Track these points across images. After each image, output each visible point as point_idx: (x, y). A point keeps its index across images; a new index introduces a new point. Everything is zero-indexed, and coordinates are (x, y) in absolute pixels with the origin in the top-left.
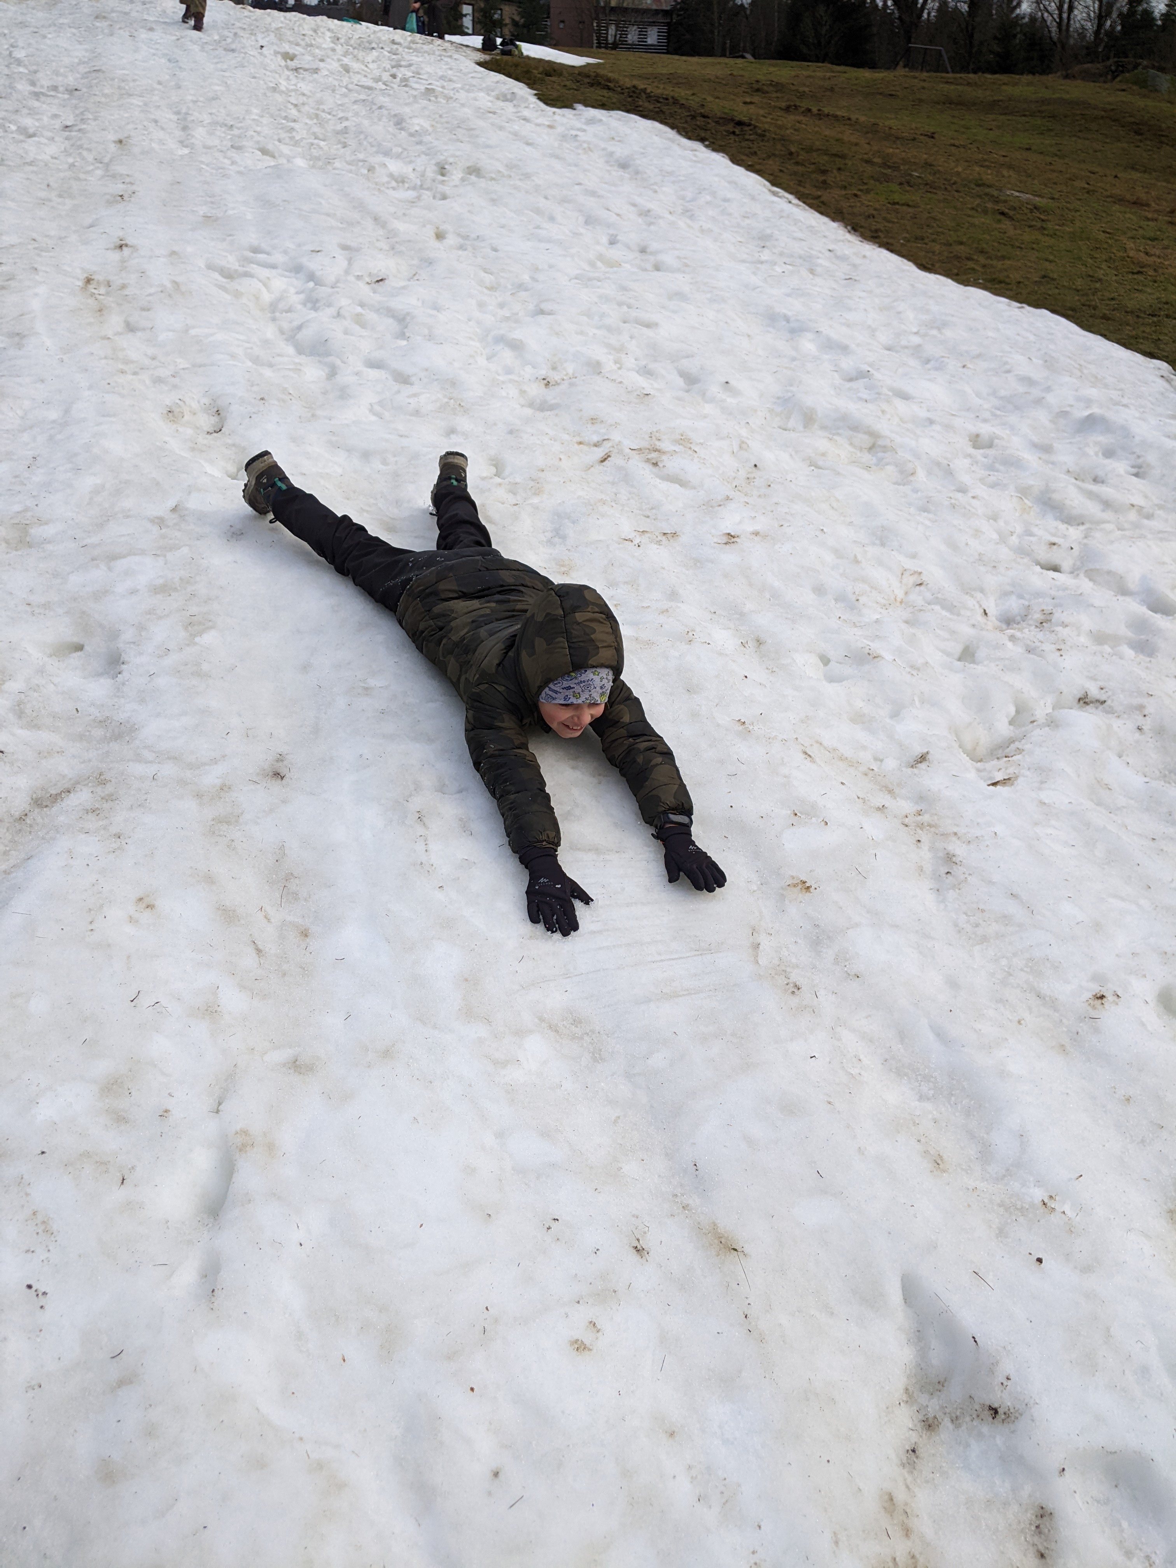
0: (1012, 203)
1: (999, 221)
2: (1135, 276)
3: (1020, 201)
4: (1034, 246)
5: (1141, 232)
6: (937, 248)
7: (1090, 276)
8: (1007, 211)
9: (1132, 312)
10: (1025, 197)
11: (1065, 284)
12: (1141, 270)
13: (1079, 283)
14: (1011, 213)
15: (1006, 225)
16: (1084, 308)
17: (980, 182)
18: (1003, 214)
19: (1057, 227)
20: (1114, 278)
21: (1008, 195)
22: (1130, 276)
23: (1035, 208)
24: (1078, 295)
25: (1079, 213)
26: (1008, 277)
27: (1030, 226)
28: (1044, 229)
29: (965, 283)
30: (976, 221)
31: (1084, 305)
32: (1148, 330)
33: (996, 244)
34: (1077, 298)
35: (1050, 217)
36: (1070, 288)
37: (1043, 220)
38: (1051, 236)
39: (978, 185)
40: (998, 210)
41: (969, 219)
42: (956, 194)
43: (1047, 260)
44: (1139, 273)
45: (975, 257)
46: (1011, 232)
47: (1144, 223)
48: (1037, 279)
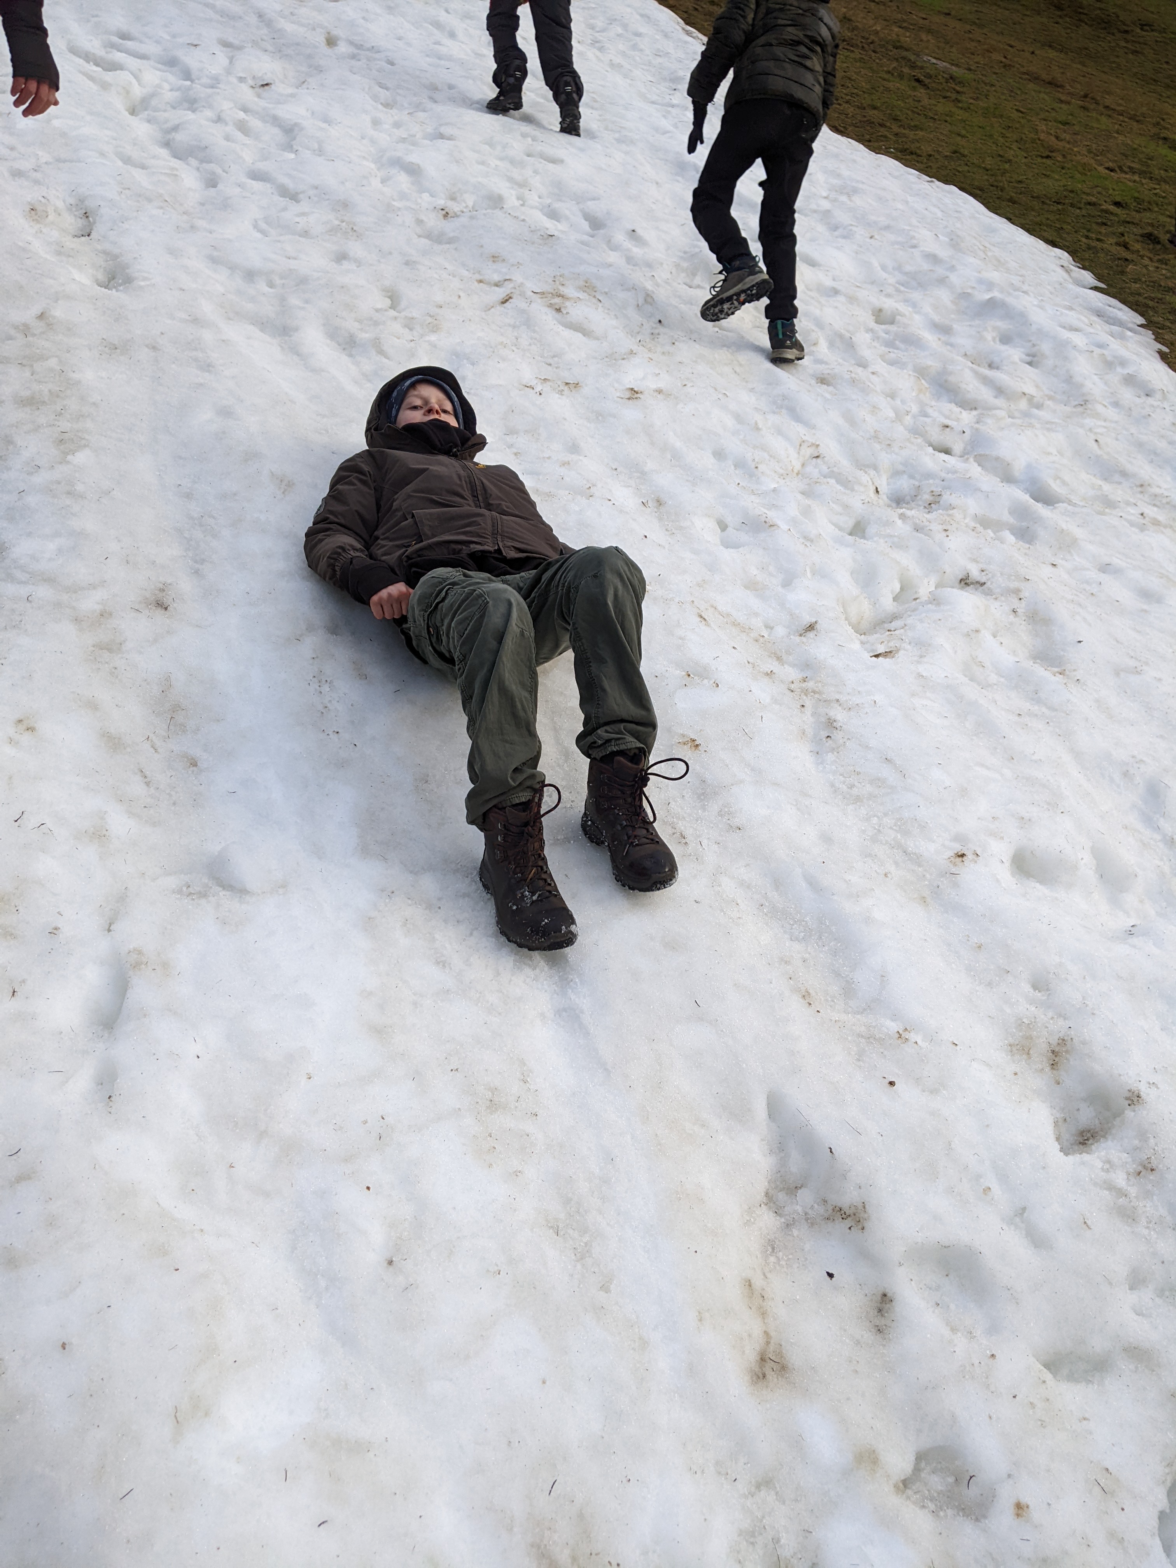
0: (928, 71)
1: (914, 89)
2: (1044, 160)
3: (936, 69)
4: (948, 118)
5: (1054, 114)
6: (851, 110)
7: (1000, 156)
8: (923, 78)
9: (1038, 197)
10: (942, 65)
11: (975, 161)
12: (1050, 154)
13: (989, 162)
14: (927, 81)
15: (921, 93)
16: (992, 188)
17: (898, 44)
18: (918, 80)
19: (971, 101)
20: (1024, 160)
21: (924, 61)
22: (1039, 160)
23: (951, 78)
24: (987, 174)
25: (994, 89)
26: (919, 148)
27: (945, 97)
28: (959, 101)
29: (876, 150)
30: (890, 85)
31: (992, 186)
32: (1052, 217)
33: (909, 113)
34: (986, 177)
35: (964, 89)
36: (979, 167)
37: (958, 92)
38: (965, 109)
39: (897, 48)
40: (914, 76)
41: (885, 83)
42: (873, 54)
43: (959, 135)
44: (1048, 157)
45: (888, 124)
46: (926, 101)
47: (1057, 105)
48: (948, 154)
